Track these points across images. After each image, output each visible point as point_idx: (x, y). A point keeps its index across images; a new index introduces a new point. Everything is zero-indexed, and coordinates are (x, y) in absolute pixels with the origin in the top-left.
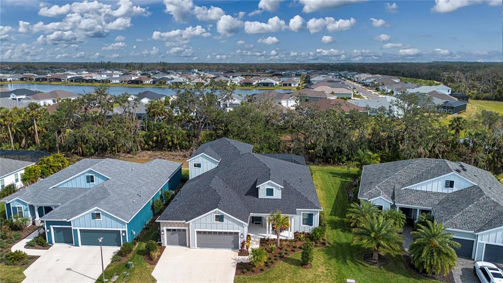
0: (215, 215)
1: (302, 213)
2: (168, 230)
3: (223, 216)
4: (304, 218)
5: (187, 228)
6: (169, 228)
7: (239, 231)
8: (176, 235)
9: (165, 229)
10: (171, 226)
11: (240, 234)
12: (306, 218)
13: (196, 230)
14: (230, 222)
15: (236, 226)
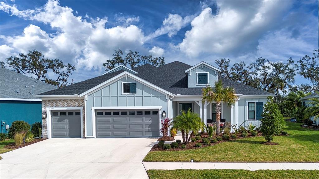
0: (123, 83)
1: (247, 102)
2: (54, 113)
3: (135, 84)
4: (250, 110)
5: (81, 108)
6: (55, 109)
7: (160, 107)
8: (66, 121)
9: (48, 110)
10: (58, 106)
11: (160, 112)
12: (253, 109)
13: (94, 108)
14: (145, 94)
15: (155, 99)
